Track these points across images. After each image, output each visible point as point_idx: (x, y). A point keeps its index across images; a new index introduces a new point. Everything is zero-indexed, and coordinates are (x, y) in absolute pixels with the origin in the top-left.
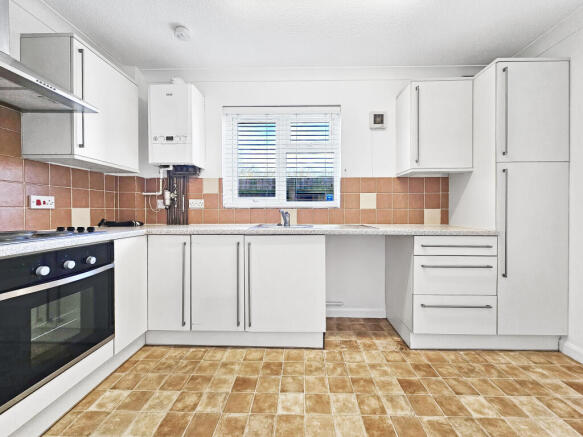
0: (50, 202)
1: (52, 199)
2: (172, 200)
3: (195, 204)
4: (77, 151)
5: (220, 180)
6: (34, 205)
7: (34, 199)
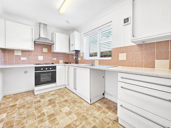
0: (55, 59)
1: (56, 59)
2: (76, 58)
3: (79, 59)
4: (55, 50)
5: (83, 53)
6: (53, 60)
7: (53, 59)
